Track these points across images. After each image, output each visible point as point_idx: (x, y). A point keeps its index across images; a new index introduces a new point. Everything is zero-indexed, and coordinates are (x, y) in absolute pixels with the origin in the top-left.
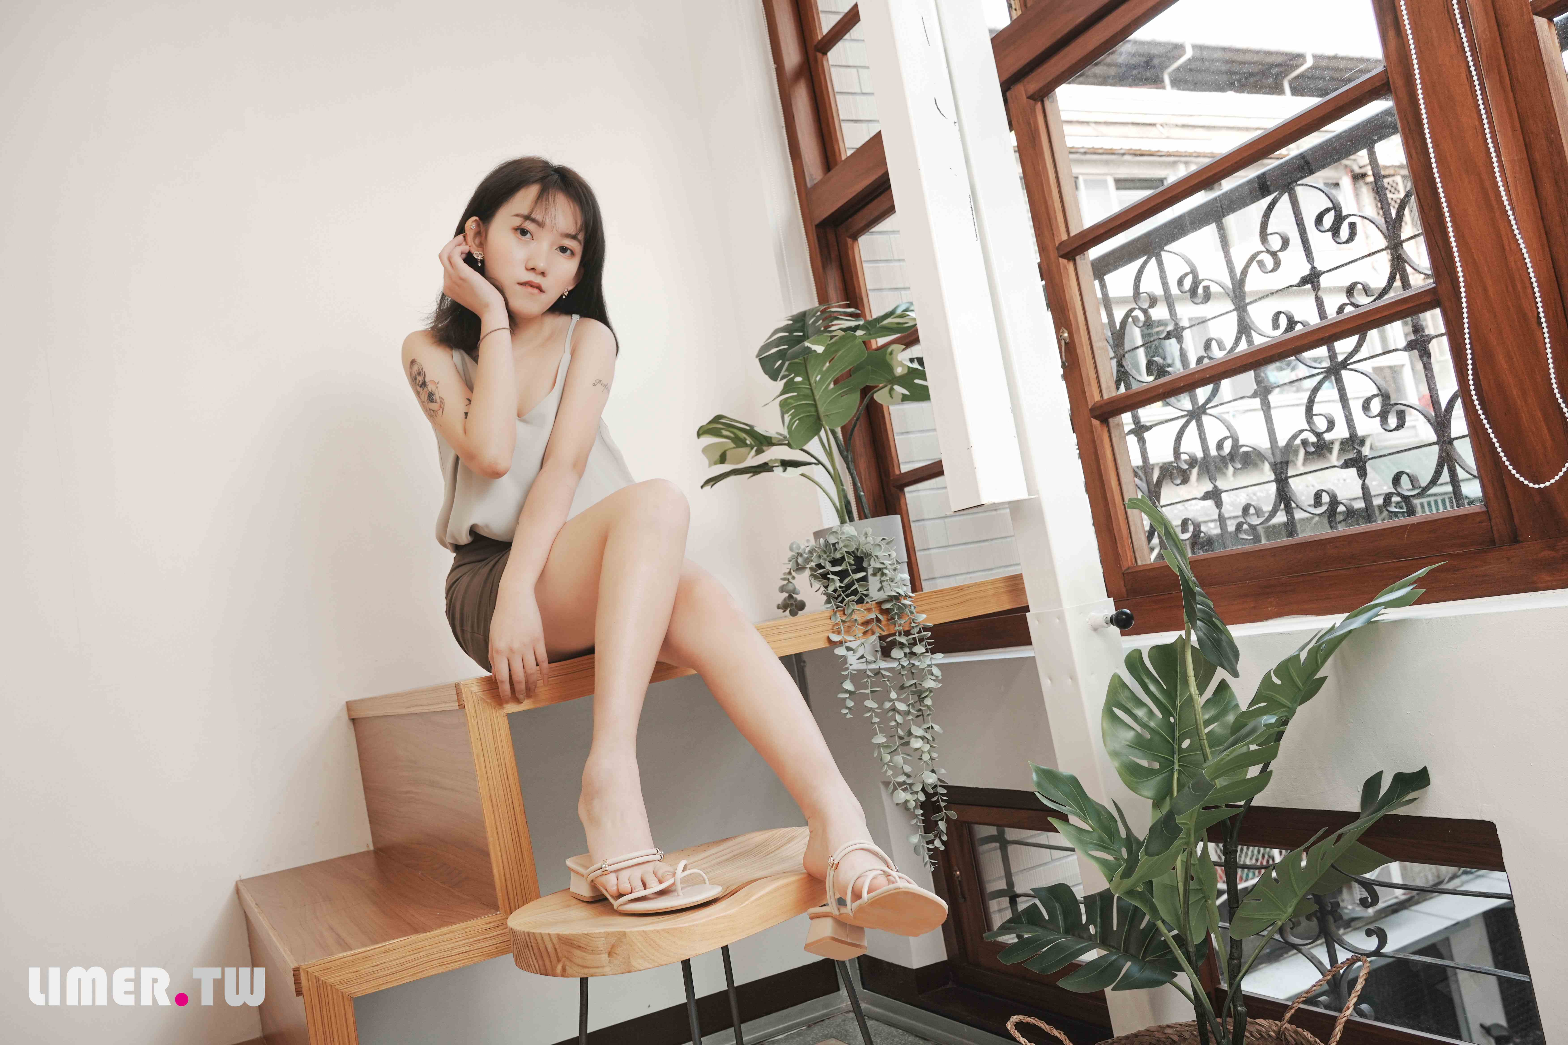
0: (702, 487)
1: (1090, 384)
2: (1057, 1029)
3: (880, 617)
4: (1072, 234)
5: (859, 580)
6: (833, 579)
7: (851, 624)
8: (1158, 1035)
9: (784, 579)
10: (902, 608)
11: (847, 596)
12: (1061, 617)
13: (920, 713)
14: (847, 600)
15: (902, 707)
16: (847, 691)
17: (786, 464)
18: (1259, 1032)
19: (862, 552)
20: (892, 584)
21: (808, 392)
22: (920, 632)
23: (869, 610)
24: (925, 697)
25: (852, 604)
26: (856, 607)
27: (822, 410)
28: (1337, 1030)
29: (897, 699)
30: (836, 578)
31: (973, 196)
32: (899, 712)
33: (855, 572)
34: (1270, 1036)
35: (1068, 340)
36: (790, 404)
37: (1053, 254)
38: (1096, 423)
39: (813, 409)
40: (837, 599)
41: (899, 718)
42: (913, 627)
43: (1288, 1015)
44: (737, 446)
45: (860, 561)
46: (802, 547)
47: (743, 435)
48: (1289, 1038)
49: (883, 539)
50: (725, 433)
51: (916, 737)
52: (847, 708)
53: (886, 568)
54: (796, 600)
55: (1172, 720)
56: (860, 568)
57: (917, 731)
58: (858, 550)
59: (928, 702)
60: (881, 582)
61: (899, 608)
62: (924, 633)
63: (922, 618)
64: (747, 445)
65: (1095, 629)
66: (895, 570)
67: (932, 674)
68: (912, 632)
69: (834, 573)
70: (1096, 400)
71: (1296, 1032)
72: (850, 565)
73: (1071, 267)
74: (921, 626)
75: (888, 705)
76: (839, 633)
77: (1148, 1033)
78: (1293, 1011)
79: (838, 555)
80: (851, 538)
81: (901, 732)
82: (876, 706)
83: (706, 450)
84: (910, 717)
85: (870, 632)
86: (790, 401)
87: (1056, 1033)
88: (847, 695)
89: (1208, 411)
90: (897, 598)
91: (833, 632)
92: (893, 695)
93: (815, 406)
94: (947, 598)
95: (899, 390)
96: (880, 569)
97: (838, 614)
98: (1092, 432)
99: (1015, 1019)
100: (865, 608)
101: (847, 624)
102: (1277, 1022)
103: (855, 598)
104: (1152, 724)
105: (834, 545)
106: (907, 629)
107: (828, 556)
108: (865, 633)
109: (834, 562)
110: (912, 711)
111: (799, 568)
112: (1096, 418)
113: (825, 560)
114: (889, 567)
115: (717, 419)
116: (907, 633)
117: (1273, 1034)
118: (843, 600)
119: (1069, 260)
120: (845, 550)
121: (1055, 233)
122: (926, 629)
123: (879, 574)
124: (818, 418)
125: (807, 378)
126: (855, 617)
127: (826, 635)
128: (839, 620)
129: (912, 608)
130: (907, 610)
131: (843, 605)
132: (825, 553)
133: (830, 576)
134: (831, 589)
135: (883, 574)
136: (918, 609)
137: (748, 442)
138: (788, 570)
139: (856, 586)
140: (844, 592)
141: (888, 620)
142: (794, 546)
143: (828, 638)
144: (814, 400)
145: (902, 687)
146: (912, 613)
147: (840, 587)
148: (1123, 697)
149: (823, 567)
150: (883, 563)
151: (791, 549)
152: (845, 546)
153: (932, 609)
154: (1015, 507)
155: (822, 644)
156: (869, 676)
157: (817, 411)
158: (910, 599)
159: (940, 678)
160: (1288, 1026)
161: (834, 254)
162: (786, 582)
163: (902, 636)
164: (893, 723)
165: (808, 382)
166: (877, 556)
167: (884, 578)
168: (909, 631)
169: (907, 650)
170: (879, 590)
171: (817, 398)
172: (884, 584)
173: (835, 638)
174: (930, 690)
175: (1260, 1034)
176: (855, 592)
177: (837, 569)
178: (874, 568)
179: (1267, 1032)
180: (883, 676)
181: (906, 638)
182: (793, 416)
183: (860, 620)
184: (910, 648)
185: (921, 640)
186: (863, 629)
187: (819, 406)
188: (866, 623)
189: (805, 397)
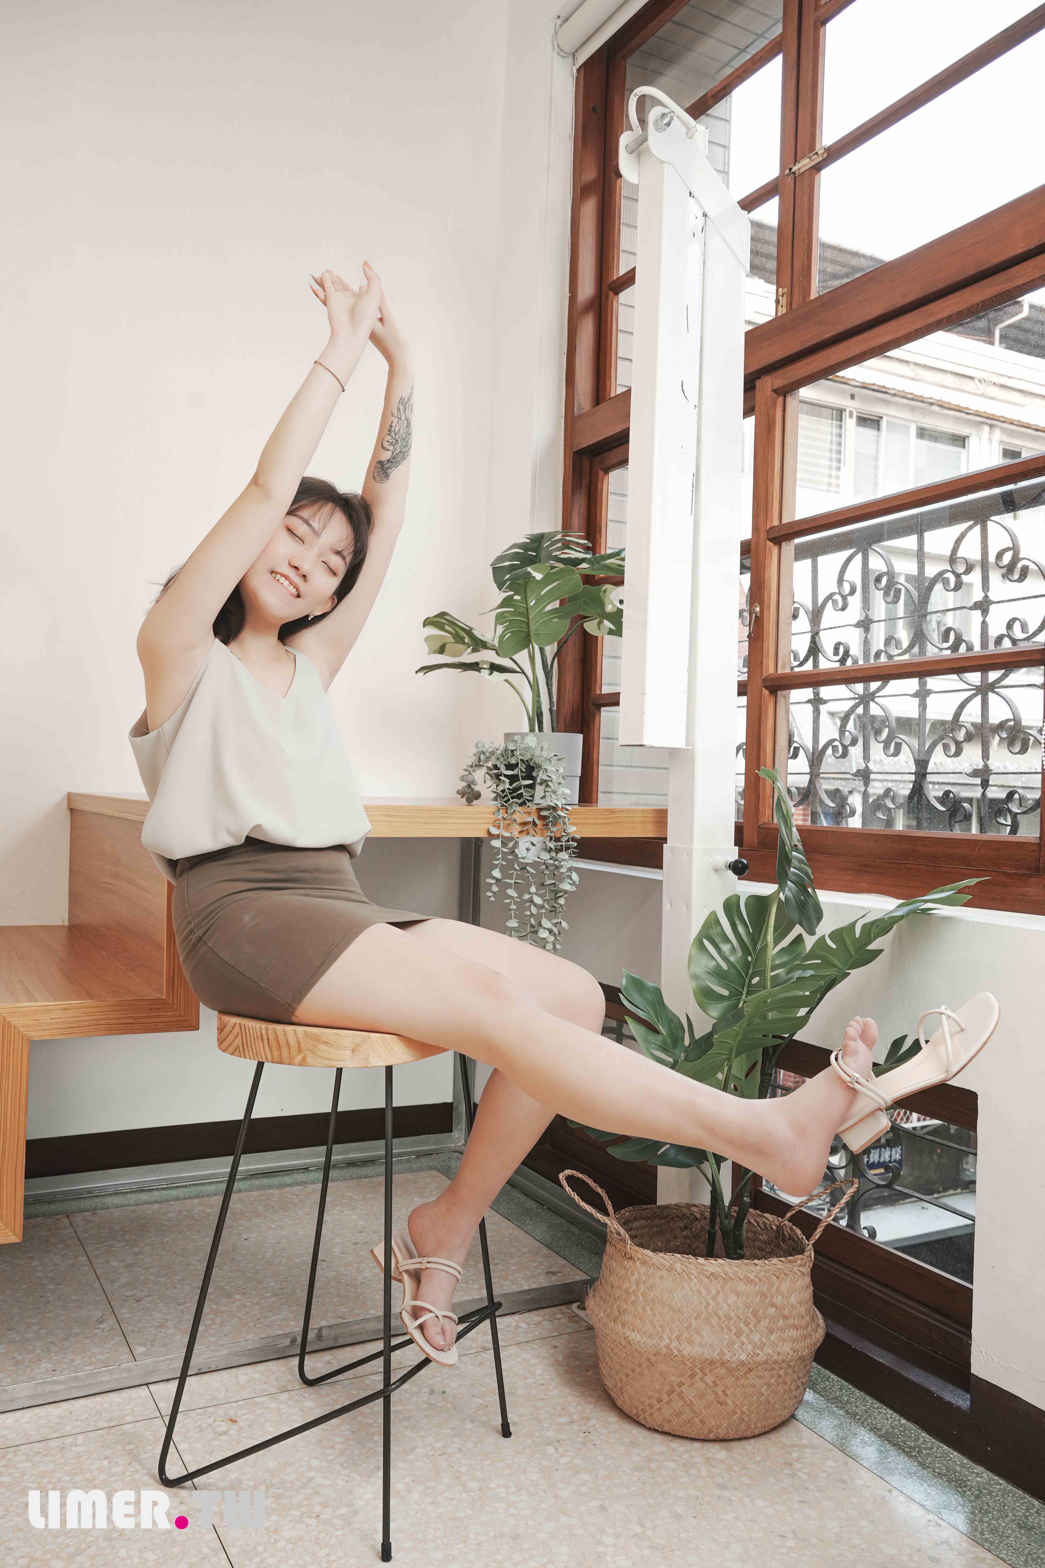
0: (417, 672)
1: (768, 658)
2: (601, 1187)
3: (537, 821)
4: (784, 522)
5: (526, 786)
6: (504, 781)
7: (510, 822)
8: (684, 1210)
9: (466, 770)
10: (557, 819)
11: (512, 798)
12: (690, 853)
13: (554, 909)
14: (511, 801)
15: (538, 900)
16: (494, 878)
17: (495, 668)
18: (764, 1224)
19: (535, 763)
20: (553, 796)
21: (524, 610)
22: (568, 841)
23: (529, 813)
24: (561, 896)
25: (515, 806)
26: (518, 809)
27: (533, 628)
28: (818, 1231)
29: (534, 893)
30: (507, 781)
31: (697, 475)
32: (535, 905)
33: (524, 778)
34: (772, 1228)
35: (758, 615)
36: (506, 617)
37: (763, 535)
38: (766, 692)
39: (525, 626)
40: (503, 798)
41: (534, 910)
42: (563, 836)
43: (789, 1215)
44: (456, 642)
45: (530, 770)
46: (487, 746)
47: (463, 634)
48: (786, 1233)
49: (555, 755)
50: (447, 628)
51: (545, 928)
52: (492, 892)
53: (551, 781)
54: (473, 790)
55: (750, 958)
56: (529, 776)
57: (546, 923)
58: (531, 760)
59: (562, 901)
60: (545, 792)
61: (555, 817)
62: (571, 843)
63: (572, 829)
64: (464, 643)
65: (716, 870)
66: (559, 784)
67: (571, 879)
68: (561, 839)
69: (506, 776)
70: (770, 672)
71: (791, 1229)
72: (522, 771)
73: (775, 550)
74: (570, 836)
75: (526, 896)
76: (498, 828)
77: (678, 1208)
78: (793, 1212)
79: (513, 761)
80: (528, 748)
81: (533, 921)
82: (515, 895)
83: (428, 639)
84: (543, 911)
85: (525, 832)
86: (505, 614)
87: (599, 1190)
88: (494, 881)
89: (876, 699)
90: (555, 808)
91: (494, 826)
92: (533, 889)
93: (528, 624)
94: (599, 817)
95: (607, 624)
96: (546, 781)
97: (501, 811)
98: (761, 699)
99: (568, 1172)
100: (525, 811)
101: (507, 822)
102: (780, 1219)
103: (519, 802)
104: (732, 959)
105: (512, 751)
106: (558, 836)
107: (504, 760)
108: (521, 832)
109: (509, 767)
110: (546, 906)
111: (479, 765)
112: (766, 688)
113: (502, 763)
114: (554, 780)
115: (443, 615)
116: (557, 840)
117: (774, 1227)
118: (509, 800)
119: (775, 544)
120: (520, 757)
121: (768, 518)
122: (573, 839)
123: (544, 784)
124: (529, 635)
125: (525, 599)
126: (515, 816)
127: (487, 827)
128: (500, 817)
129: (567, 819)
130: (561, 821)
131: (507, 805)
132: (503, 756)
133: (502, 778)
134: (500, 788)
135: (548, 786)
136: (572, 821)
137: (466, 641)
138: (471, 764)
139: (522, 791)
140: (510, 793)
141: (544, 825)
142: (480, 744)
143: (488, 830)
144: (528, 619)
145: (543, 885)
146: (564, 823)
147: (508, 789)
148: (714, 932)
149: (498, 769)
150: (550, 777)
151: (477, 746)
152: (521, 755)
153: (583, 824)
154: (673, 753)
155: (482, 834)
156: (515, 869)
157: (528, 628)
158: (566, 812)
159: (578, 883)
160: (787, 1223)
161: (585, 482)
162: (468, 773)
163: (553, 841)
164: (528, 913)
165: (525, 602)
166: (546, 770)
167: (547, 789)
168: (560, 838)
169: (553, 854)
170: (541, 798)
171: (531, 617)
172: (547, 794)
173: (494, 831)
174: (566, 892)
175: (765, 1226)
176: (520, 796)
177: (510, 773)
178: (542, 779)
179: (771, 1224)
180: (528, 872)
181: (555, 844)
182: (507, 628)
183: (519, 821)
184: (557, 853)
185: (567, 848)
186: (519, 828)
187: (531, 624)
188: (525, 824)
189: (521, 614)
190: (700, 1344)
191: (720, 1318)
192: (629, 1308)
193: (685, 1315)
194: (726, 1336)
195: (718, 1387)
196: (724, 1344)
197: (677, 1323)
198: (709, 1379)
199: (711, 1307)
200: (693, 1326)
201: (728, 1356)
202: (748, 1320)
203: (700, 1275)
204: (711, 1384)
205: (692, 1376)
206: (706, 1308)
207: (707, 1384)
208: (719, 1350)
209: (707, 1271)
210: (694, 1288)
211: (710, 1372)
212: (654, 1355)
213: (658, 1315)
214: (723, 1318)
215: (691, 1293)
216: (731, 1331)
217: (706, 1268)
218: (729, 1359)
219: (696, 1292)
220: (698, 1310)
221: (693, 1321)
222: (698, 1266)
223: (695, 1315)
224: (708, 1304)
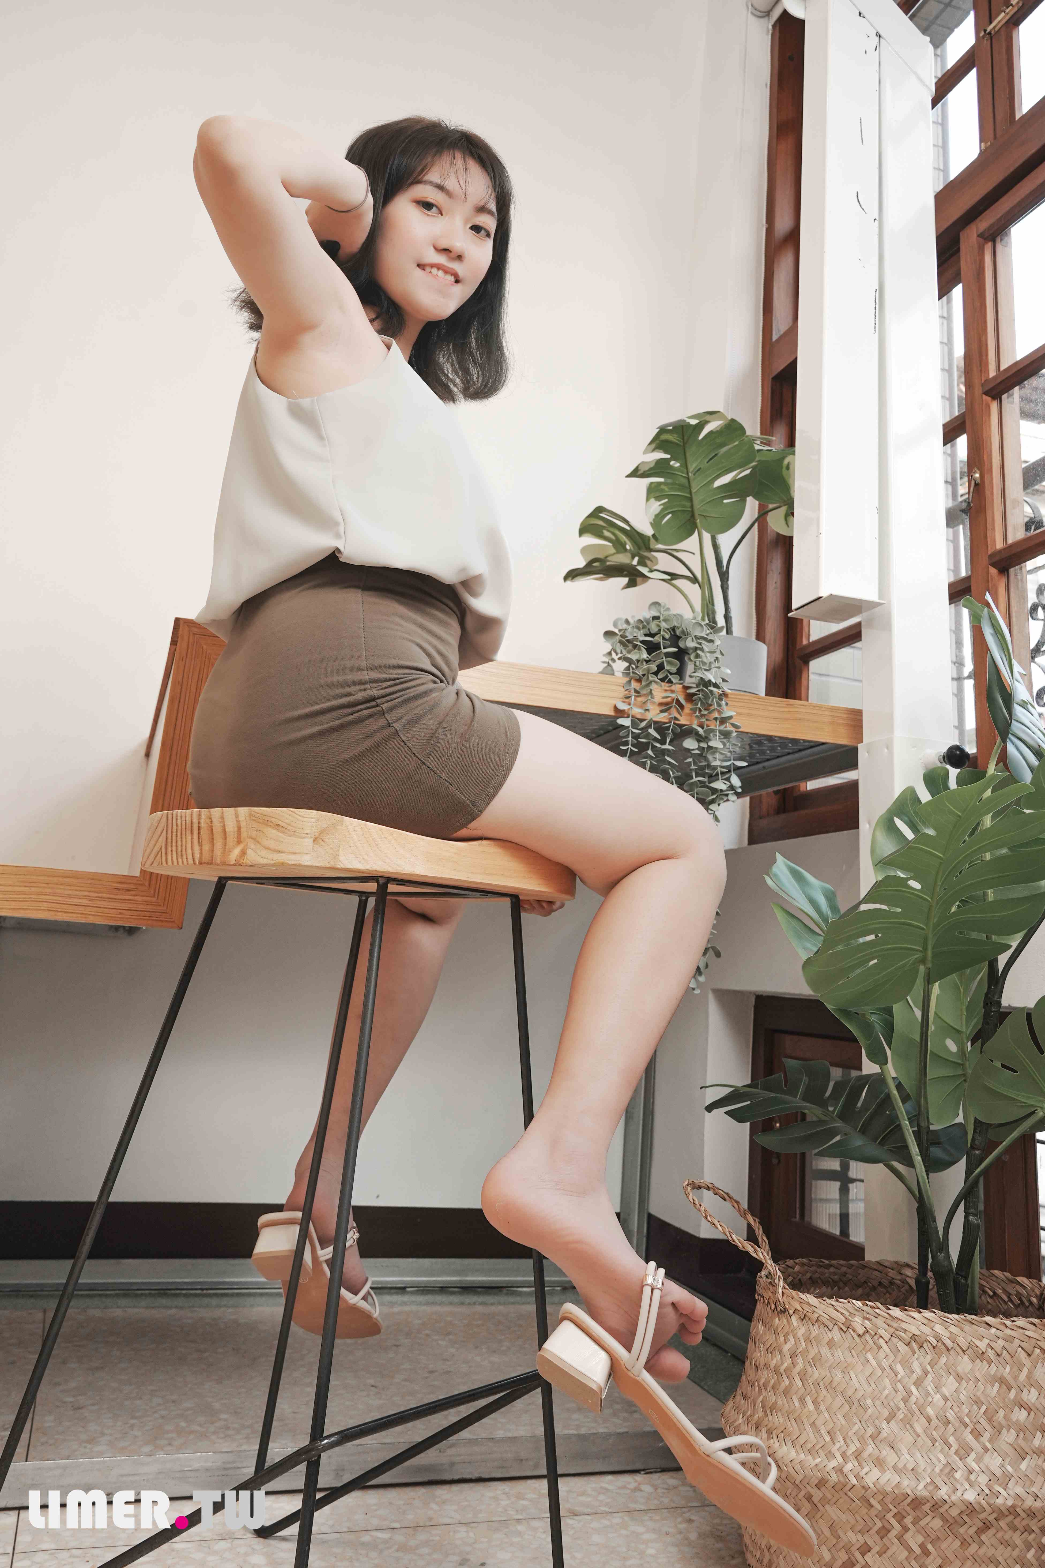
76: (629, 703)
91: (623, 701)
97: (633, 681)
115: (597, 513)
127: (613, 702)
128: (631, 688)
155: (607, 711)
173: (623, 707)
190: (895, 1468)
191: (929, 1420)
192: (779, 1402)
193: (870, 1411)
194: (942, 1457)
195: (931, 1557)
196: (937, 1470)
197: (856, 1427)
198: (914, 1540)
199: (913, 1399)
200: (884, 1434)
201: (943, 1492)
202: (981, 1430)
203: (895, 1340)
204: (918, 1551)
205: (884, 1532)
206: (905, 1401)
207: (910, 1550)
208: (929, 1480)
209: (905, 1331)
210: (885, 1364)
211: (914, 1523)
212: (818, 1486)
213: (826, 1415)
214: (935, 1422)
215: (879, 1372)
216: (950, 1446)
217: (904, 1325)
218: (946, 1497)
219: (888, 1369)
220: (892, 1404)
221: (884, 1424)
222: (889, 1322)
223: (886, 1413)
224: (909, 1394)
